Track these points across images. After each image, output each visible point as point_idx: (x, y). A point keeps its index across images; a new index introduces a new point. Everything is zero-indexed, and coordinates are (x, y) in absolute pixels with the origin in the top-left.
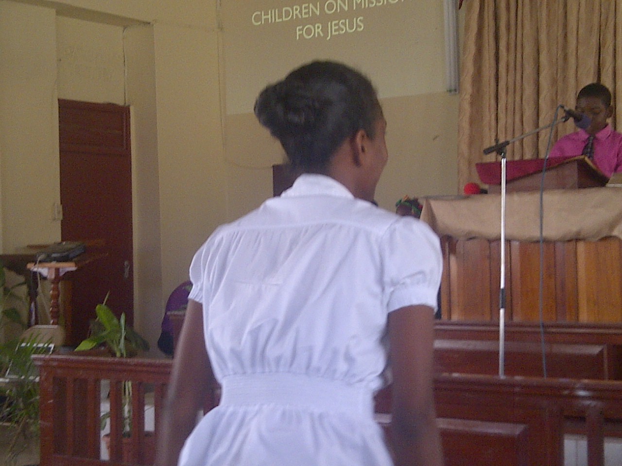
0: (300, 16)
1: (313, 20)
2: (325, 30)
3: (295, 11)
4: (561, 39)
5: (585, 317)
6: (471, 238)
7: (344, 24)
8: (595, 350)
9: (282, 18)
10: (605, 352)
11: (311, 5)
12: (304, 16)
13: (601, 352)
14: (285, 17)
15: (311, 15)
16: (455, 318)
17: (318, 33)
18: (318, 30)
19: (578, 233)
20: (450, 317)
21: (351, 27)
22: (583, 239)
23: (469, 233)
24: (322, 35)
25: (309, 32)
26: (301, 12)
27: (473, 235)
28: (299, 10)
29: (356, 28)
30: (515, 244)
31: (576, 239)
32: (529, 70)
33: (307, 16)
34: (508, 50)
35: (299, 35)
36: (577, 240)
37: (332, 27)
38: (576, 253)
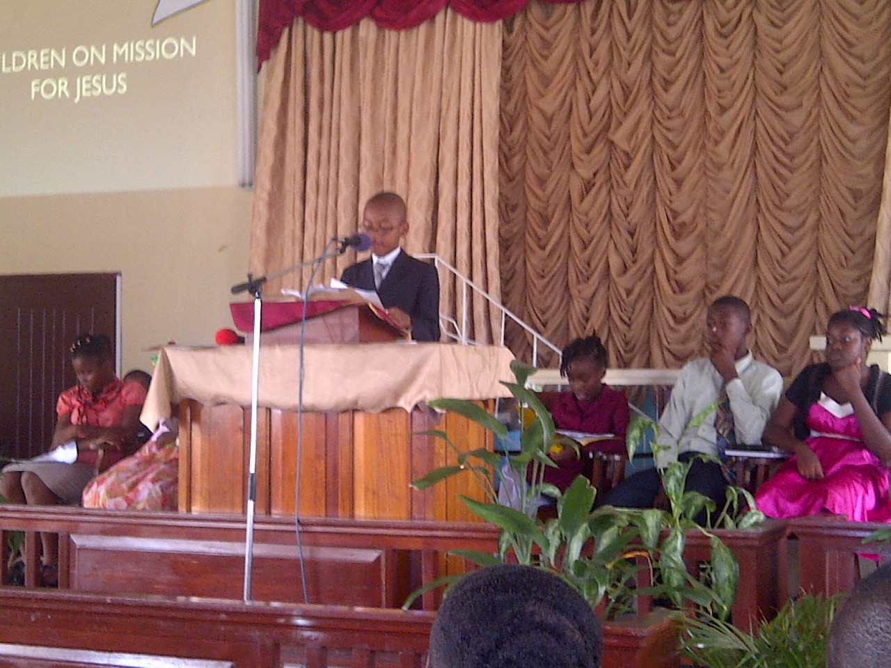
0: (37, 67)
1: (56, 73)
2: (72, 87)
3: (30, 59)
4: (389, 127)
5: (362, 512)
6: (219, 402)
7: (100, 82)
8: (370, 556)
9: (11, 65)
10: (383, 559)
11: (53, 53)
12: (42, 66)
13: (378, 559)
14: (17, 65)
15: (52, 65)
16: (197, 510)
17: (63, 92)
18: (62, 87)
19: (356, 403)
20: (189, 510)
21: (109, 86)
22: (362, 410)
23: (217, 396)
24: (67, 95)
25: (49, 89)
26: (38, 59)
27: (222, 399)
28: (35, 56)
29: (117, 88)
30: (277, 413)
31: (353, 410)
32: (346, 164)
33: (47, 67)
34: (320, 134)
35: (36, 93)
36: (355, 411)
37: (83, 85)
38: (352, 428)
